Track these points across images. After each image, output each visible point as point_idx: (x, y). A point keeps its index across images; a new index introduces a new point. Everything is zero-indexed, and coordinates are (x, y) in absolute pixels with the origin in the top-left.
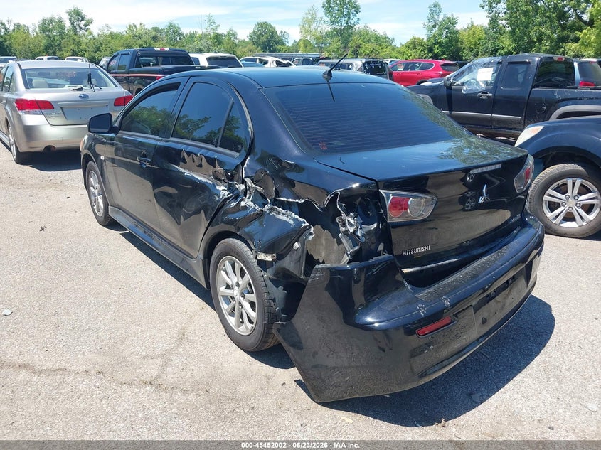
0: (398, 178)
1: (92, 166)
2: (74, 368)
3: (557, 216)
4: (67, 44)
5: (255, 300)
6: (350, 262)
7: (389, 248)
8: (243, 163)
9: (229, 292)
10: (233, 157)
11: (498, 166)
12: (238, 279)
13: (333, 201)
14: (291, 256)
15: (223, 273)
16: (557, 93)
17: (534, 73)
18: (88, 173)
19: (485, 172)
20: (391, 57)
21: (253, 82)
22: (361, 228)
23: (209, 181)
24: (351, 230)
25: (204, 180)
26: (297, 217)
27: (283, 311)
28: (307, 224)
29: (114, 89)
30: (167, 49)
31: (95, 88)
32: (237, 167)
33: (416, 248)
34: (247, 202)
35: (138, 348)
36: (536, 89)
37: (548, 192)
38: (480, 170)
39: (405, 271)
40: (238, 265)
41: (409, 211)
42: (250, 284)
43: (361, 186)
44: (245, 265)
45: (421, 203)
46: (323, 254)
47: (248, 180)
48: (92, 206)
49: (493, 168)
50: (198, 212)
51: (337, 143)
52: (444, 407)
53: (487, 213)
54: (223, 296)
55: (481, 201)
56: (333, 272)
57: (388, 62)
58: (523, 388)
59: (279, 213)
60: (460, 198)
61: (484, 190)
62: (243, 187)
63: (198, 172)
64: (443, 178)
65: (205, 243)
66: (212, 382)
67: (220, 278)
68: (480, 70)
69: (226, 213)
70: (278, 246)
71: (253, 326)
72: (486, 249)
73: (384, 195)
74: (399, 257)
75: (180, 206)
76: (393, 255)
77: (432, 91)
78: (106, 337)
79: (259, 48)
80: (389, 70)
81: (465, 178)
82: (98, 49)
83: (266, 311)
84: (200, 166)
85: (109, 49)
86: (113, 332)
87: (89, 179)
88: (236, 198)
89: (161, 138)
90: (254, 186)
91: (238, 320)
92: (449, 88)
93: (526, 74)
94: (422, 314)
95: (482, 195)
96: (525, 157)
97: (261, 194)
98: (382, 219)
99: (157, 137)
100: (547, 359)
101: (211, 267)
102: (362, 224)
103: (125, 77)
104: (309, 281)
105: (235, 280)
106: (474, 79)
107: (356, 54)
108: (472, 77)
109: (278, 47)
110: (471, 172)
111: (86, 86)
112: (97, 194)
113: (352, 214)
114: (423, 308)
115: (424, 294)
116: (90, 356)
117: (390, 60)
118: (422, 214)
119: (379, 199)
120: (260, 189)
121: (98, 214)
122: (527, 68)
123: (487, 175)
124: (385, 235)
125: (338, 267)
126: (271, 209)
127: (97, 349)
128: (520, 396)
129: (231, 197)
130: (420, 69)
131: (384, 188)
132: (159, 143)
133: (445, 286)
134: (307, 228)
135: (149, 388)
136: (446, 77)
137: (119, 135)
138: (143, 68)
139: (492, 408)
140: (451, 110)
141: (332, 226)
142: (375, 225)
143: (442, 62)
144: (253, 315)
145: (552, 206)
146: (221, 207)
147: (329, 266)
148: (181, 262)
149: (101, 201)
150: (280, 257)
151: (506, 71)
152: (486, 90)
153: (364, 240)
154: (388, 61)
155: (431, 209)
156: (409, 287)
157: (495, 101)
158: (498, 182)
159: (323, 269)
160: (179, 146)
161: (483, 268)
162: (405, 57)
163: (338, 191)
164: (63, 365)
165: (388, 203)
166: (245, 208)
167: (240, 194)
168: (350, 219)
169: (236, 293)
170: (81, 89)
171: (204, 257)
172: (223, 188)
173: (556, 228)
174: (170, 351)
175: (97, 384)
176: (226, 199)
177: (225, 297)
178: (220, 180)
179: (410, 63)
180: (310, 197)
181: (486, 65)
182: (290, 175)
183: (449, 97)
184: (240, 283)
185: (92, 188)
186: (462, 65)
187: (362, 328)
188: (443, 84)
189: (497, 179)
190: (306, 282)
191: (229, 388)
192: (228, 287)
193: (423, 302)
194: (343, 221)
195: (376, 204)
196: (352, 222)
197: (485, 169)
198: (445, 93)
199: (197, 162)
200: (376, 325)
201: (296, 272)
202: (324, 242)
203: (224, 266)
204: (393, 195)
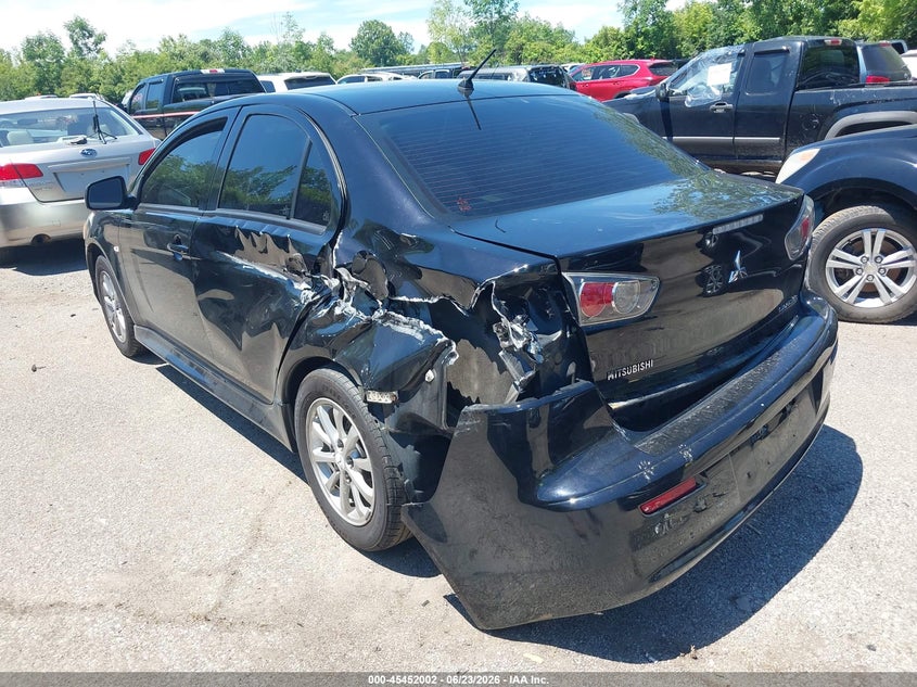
0: (594, 251)
1: (102, 263)
2: (80, 600)
3: (850, 291)
4: (71, 76)
5: (369, 468)
6: (520, 398)
7: (584, 371)
8: (332, 242)
9: (328, 456)
10: (315, 233)
11: (758, 219)
12: (340, 435)
13: (484, 297)
14: (422, 394)
15: (316, 426)
16: (835, 95)
17: (795, 67)
18: (99, 274)
19: (736, 231)
20: (571, 61)
21: (342, 107)
22: (535, 340)
23: (282, 277)
24: (519, 344)
25: (275, 275)
26: (427, 327)
27: (417, 484)
28: (445, 338)
29: (137, 139)
30: (221, 71)
31: (107, 139)
32: (324, 249)
33: (629, 366)
34: (345, 307)
35: (185, 559)
36: (801, 92)
37: (833, 253)
38: (728, 228)
39: (615, 406)
40: (339, 412)
41: (614, 305)
42: (359, 442)
43: (532, 269)
44: (349, 412)
45: (632, 289)
46: (476, 386)
47: (343, 272)
48: (110, 327)
49: (750, 221)
50: (267, 327)
51: (488, 198)
52: (693, 624)
53: (743, 297)
54: (318, 463)
55: (733, 278)
56: (493, 417)
57: (567, 69)
58: (819, 582)
59: (398, 322)
60: (697, 278)
61: (737, 260)
62: (335, 282)
63: (262, 262)
64: (667, 244)
65: (283, 376)
66: (308, 608)
67: (312, 433)
68: (711, 68)
69: (310, 328)
70: (401, 378)
71: (371, 510)
72: (746, 358)
73: (570, 280)
74: (604, 383)
75: (240, 319)
76: (592, 380)
77: (640, 107)
78: (131, 543)
79: (369, 61)
80: (569, 80)
81: (703, 242)
82: (118, 80)
83: (389, 487)
84: (265, 251)
85: (135, 78)
86: (144, 534)
87: (100, 284)
88: (327, 300)
89: (202, 211)
90: (353, 279)
91: (346, 501)
92: (665, 100)
93: (783, 68)
94: (648, 478)
95: (735, 269)
96: (800, 200)
97: (367, 293)
98: (569, 322)
99: (196, 210)
100: (854, 528)
101: (296, 418)
102: (535, 333)
103: (158, 119)
104: (455, 434)
105: (336, 437)
106: (702, 83)
107: (517, 59)
108: (699, 81)
109: (398, 58)
110: (715, 231)
111: (91, 137)
112: (114, 308)
113: (519, 317)
114: (649, 467)
115: (648, 442)
116: (105, 578)
117: (570, 65)
118: (636, 309)
119: (563, 289)
120: (364, 284)
121: (120, 338)
122: (786, 59)
123: (740, 235)
124: (576, 348)
125: (502, 409)
126: (386, 317)
127: (117, 565)
128: (815, 595)
129: (318, 300)
130: (618, 76)
131: (571, 269)
132: (200, 219)
133: (683, 426)
134: (445, 346)
135: (204, 627)
136: (659, 85)
137: (138, 211)
138: (185, 103)
139: (772, 620)
140: (670, 135)
141: (487, 339)
142: (559, 333)
143: (650, 62)
144: (369, 492)
145: (840, 275)
146: (304, 319)
147: (486, 406)
148: (251, 410)
149: (121, 319)
150: (404, 397)
151: (752, 68)
152: (723, 99)
153: (541, 359)
154: (568, 66)
155: (651, 298)
156: (623, 432)
157: (736, 116)
158: (758, 245)
159: (476, 413)
160: (230, 222)
161: (744, 391)
162: (593, 58)
163: (493, 280)
164: (61, 596)
165: (579, 293)
166: (342, 317)
167: (333, 294)
168: (515, 326)
169: (339, 457)
170: (84, 142)
171: (284, 401)
172: (304, 285)
173: (850, 309)
174: (236, 560)
175: (118, 626)
176: (310, 304)
177: (324, 466)
178: (299, 273)
179: (603, 67)
180: (449, 292)
181: (720, 60)
182: (412, 258)
183: (666, 114)
184: (344, 441)
185: (106, 299)
186: (680, 65)
187: (550, 508)
188: (654, 95)
189: (756, 240)
190: (452, 435)
191: (336, 617)
192: (326, 449)
193: (646, 457)
194: (503, 330)
195: (558, 298)
196: (519, 330)
197: (736, 225)
198: (659, 108)
199: (260, 247)
200: (573, 501)
201: (432, 420)
202: (476, 367)
203: (316, 414)
204: (586, 279)
